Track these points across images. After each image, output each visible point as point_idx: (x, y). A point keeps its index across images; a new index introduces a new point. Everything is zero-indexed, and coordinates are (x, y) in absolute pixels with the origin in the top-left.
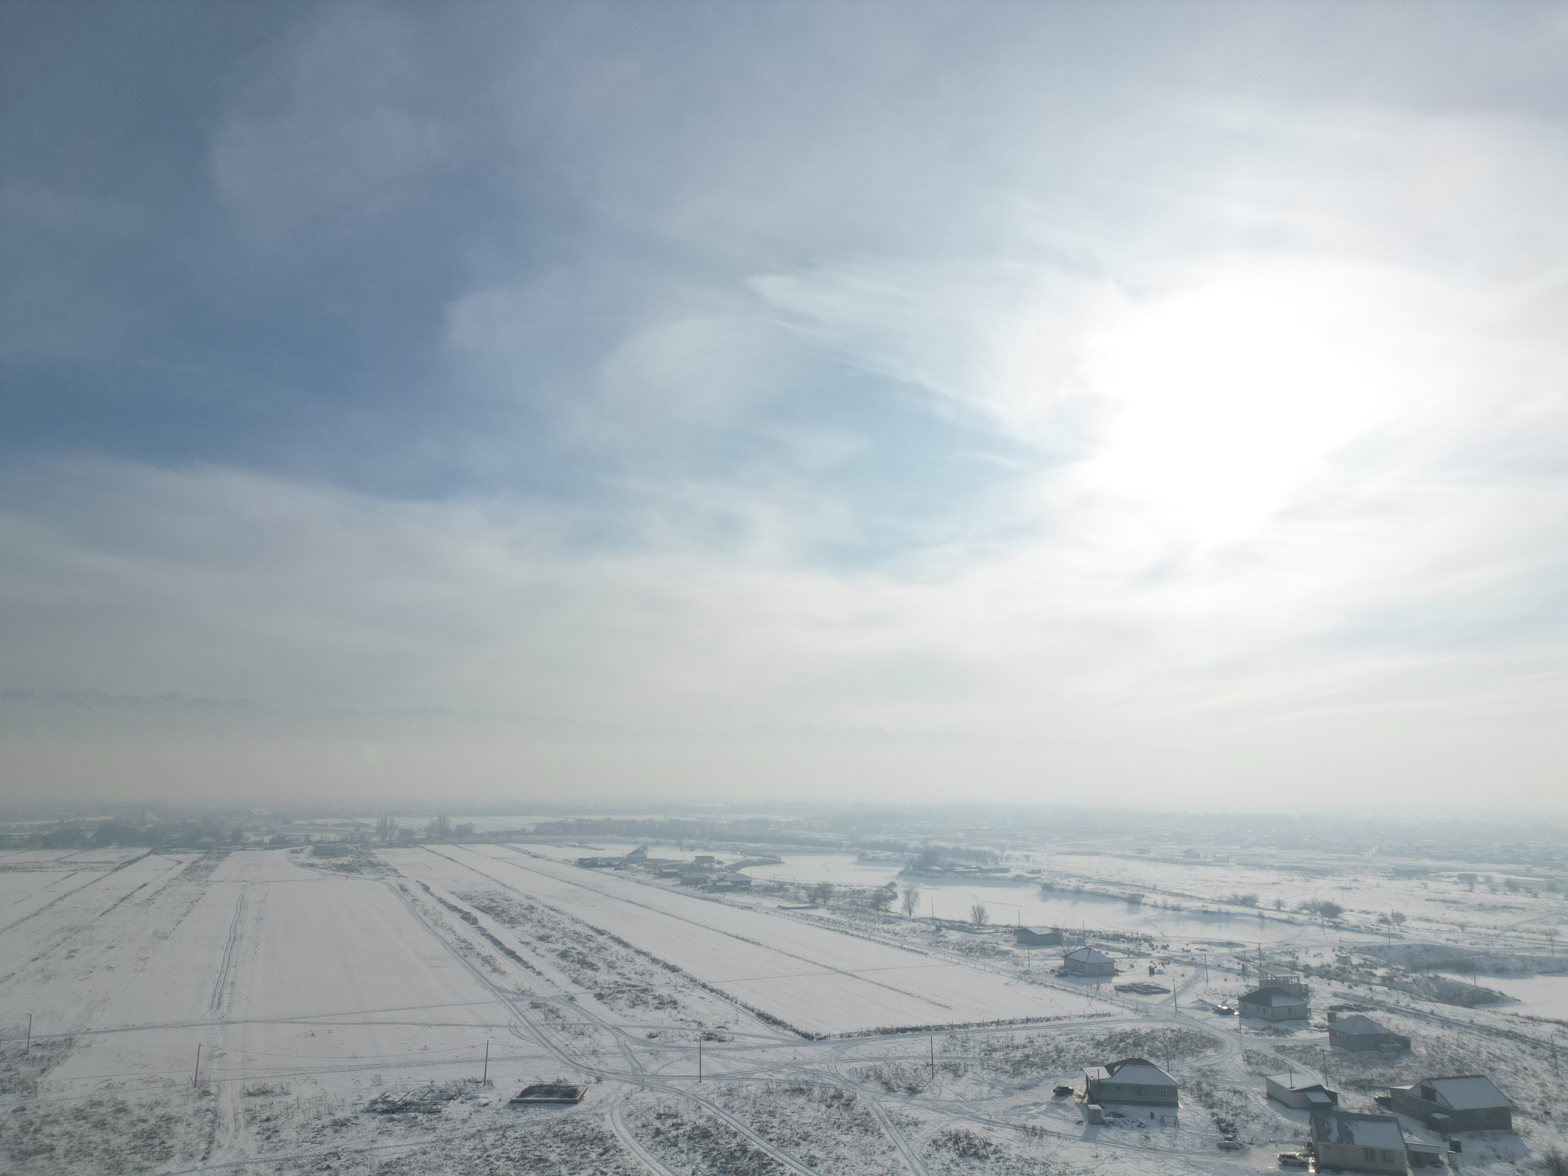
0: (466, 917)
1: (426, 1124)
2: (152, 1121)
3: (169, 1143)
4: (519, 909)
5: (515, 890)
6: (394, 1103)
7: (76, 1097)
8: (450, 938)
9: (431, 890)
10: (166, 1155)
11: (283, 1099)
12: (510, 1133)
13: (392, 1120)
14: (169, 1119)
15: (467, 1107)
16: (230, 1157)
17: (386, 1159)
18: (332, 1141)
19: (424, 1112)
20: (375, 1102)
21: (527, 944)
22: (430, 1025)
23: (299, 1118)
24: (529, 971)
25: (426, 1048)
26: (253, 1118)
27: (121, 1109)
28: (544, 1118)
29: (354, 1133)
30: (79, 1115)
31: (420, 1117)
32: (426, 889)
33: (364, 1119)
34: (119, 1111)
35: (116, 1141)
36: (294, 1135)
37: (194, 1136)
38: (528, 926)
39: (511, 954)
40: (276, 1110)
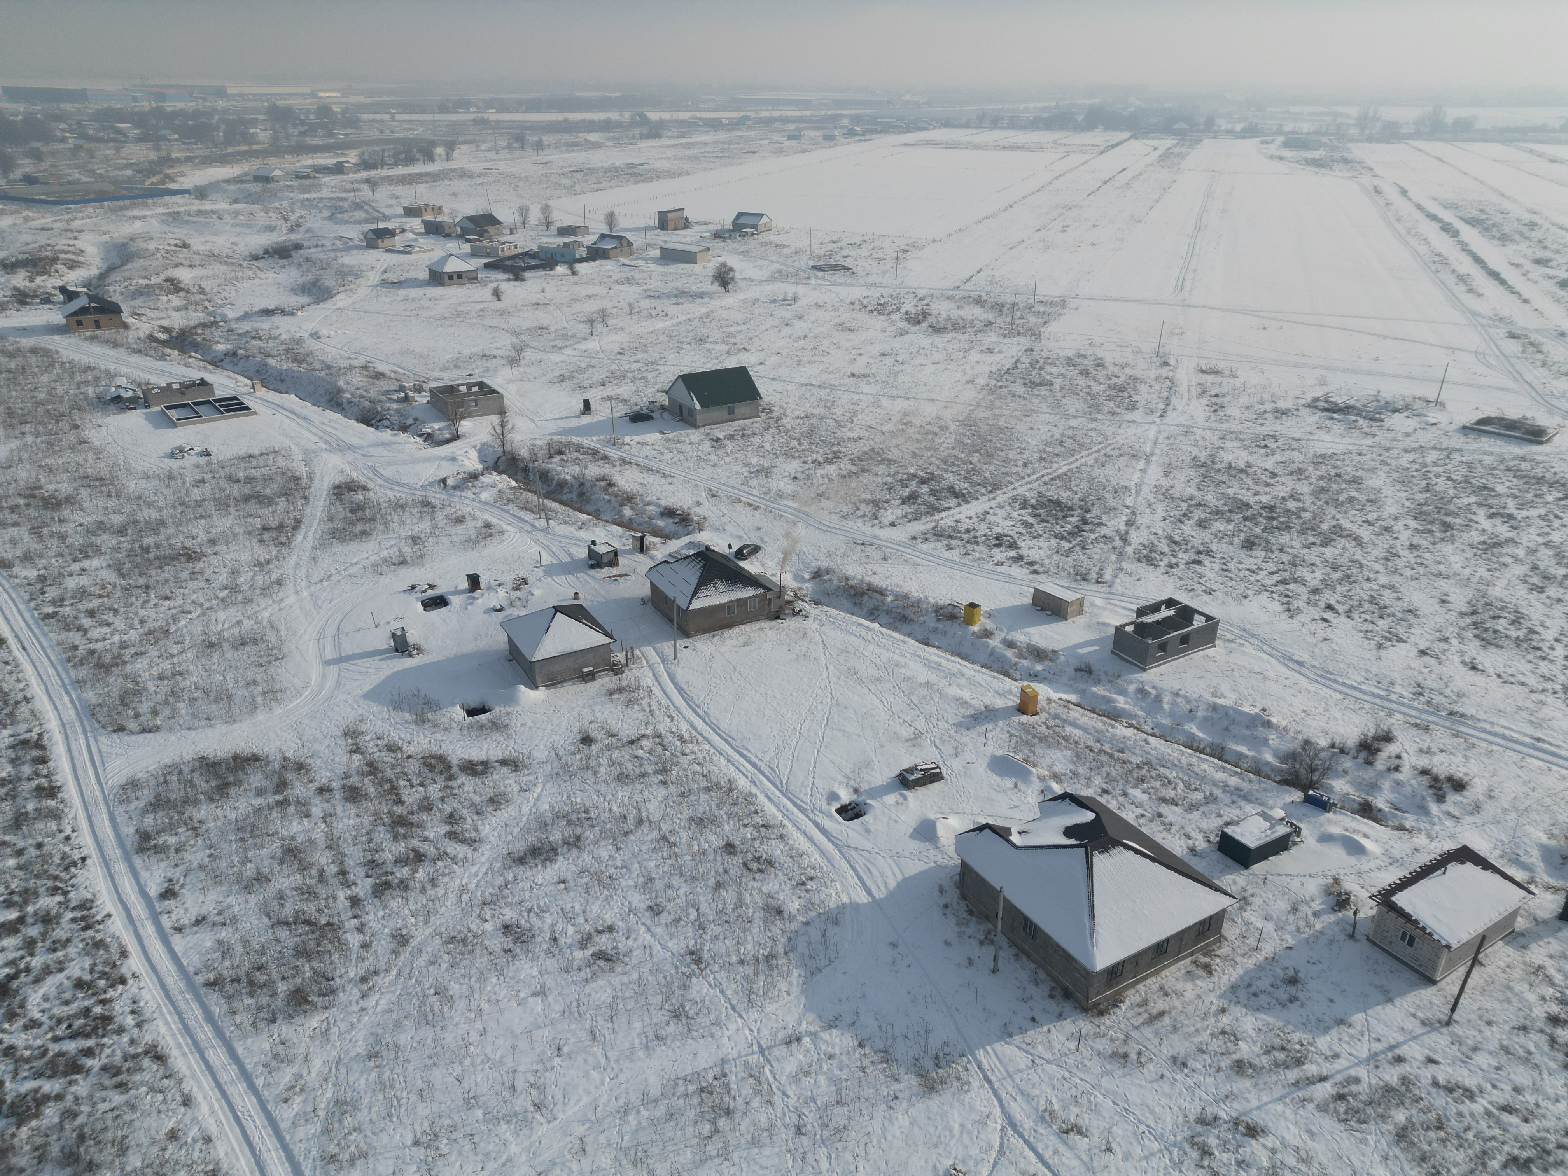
0: (1446, 228)
1: (1366, 430)
2: (1123, 378)
3: (1135, 398)
4: (1516, 224)
5: (1515, 201)
6: (1336, 404)
7: (1068, 348)
8: (1423, 249)
9: (1410, 194)
10: (1132, 407)
11: (1232, 380)
12: (1456, 456)
13: (1332, 419)
14: (1136, 379)
15: (1412, 423)
16: (1182, 420)
17: (1323, 452)
18: (1271, 426)
19: (1365, 418)
20: (1317, 400)
21: (1518, 266)
22: (1385, 337)
23: (1244, 400)
24: (1513, 297)
25: (1377, 359)
26: (1204, 392)
27: (1100, 365)
28: (1498, 450)
29: (1293, 422)
30: (1070, 362)
31: (1361, 421)
32: (1404, 192)
33: (1304, 412)
34: (1098, 365)
35: (1097, 388)
36: (1238, 414)
37: (1155, 396)
38: (1523, 246)
39: (1495, 275)
40: (1225, 389)
